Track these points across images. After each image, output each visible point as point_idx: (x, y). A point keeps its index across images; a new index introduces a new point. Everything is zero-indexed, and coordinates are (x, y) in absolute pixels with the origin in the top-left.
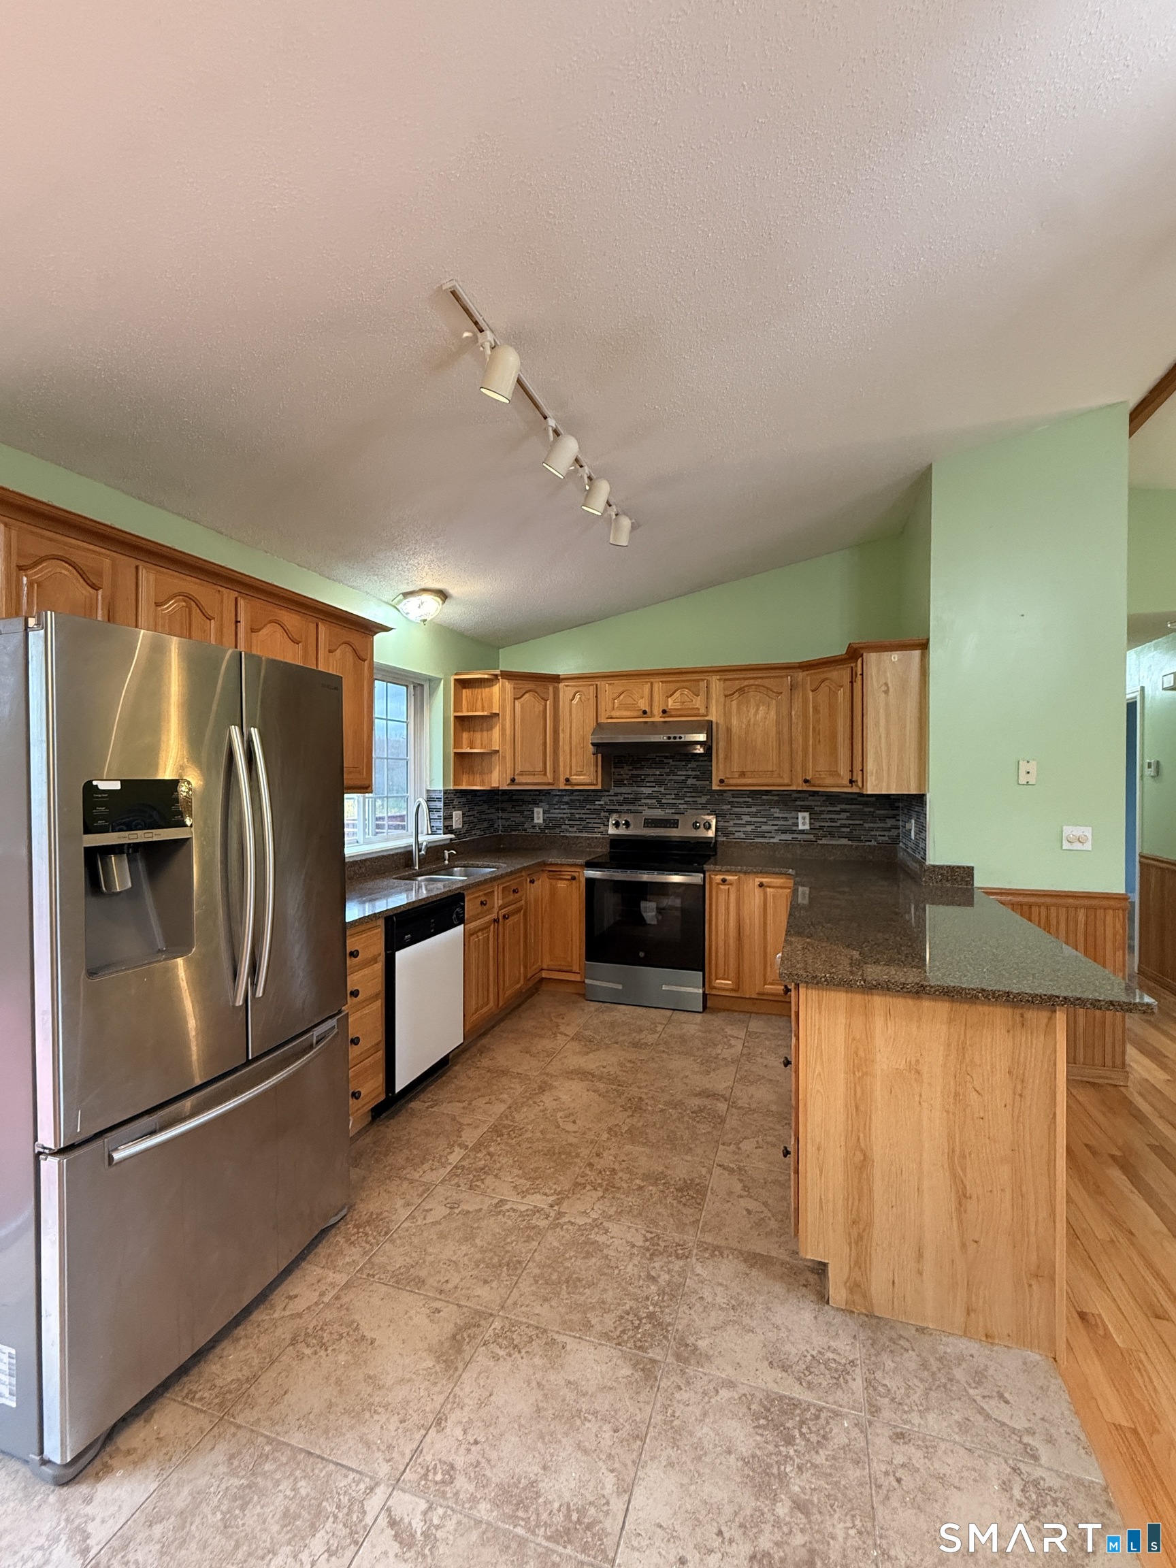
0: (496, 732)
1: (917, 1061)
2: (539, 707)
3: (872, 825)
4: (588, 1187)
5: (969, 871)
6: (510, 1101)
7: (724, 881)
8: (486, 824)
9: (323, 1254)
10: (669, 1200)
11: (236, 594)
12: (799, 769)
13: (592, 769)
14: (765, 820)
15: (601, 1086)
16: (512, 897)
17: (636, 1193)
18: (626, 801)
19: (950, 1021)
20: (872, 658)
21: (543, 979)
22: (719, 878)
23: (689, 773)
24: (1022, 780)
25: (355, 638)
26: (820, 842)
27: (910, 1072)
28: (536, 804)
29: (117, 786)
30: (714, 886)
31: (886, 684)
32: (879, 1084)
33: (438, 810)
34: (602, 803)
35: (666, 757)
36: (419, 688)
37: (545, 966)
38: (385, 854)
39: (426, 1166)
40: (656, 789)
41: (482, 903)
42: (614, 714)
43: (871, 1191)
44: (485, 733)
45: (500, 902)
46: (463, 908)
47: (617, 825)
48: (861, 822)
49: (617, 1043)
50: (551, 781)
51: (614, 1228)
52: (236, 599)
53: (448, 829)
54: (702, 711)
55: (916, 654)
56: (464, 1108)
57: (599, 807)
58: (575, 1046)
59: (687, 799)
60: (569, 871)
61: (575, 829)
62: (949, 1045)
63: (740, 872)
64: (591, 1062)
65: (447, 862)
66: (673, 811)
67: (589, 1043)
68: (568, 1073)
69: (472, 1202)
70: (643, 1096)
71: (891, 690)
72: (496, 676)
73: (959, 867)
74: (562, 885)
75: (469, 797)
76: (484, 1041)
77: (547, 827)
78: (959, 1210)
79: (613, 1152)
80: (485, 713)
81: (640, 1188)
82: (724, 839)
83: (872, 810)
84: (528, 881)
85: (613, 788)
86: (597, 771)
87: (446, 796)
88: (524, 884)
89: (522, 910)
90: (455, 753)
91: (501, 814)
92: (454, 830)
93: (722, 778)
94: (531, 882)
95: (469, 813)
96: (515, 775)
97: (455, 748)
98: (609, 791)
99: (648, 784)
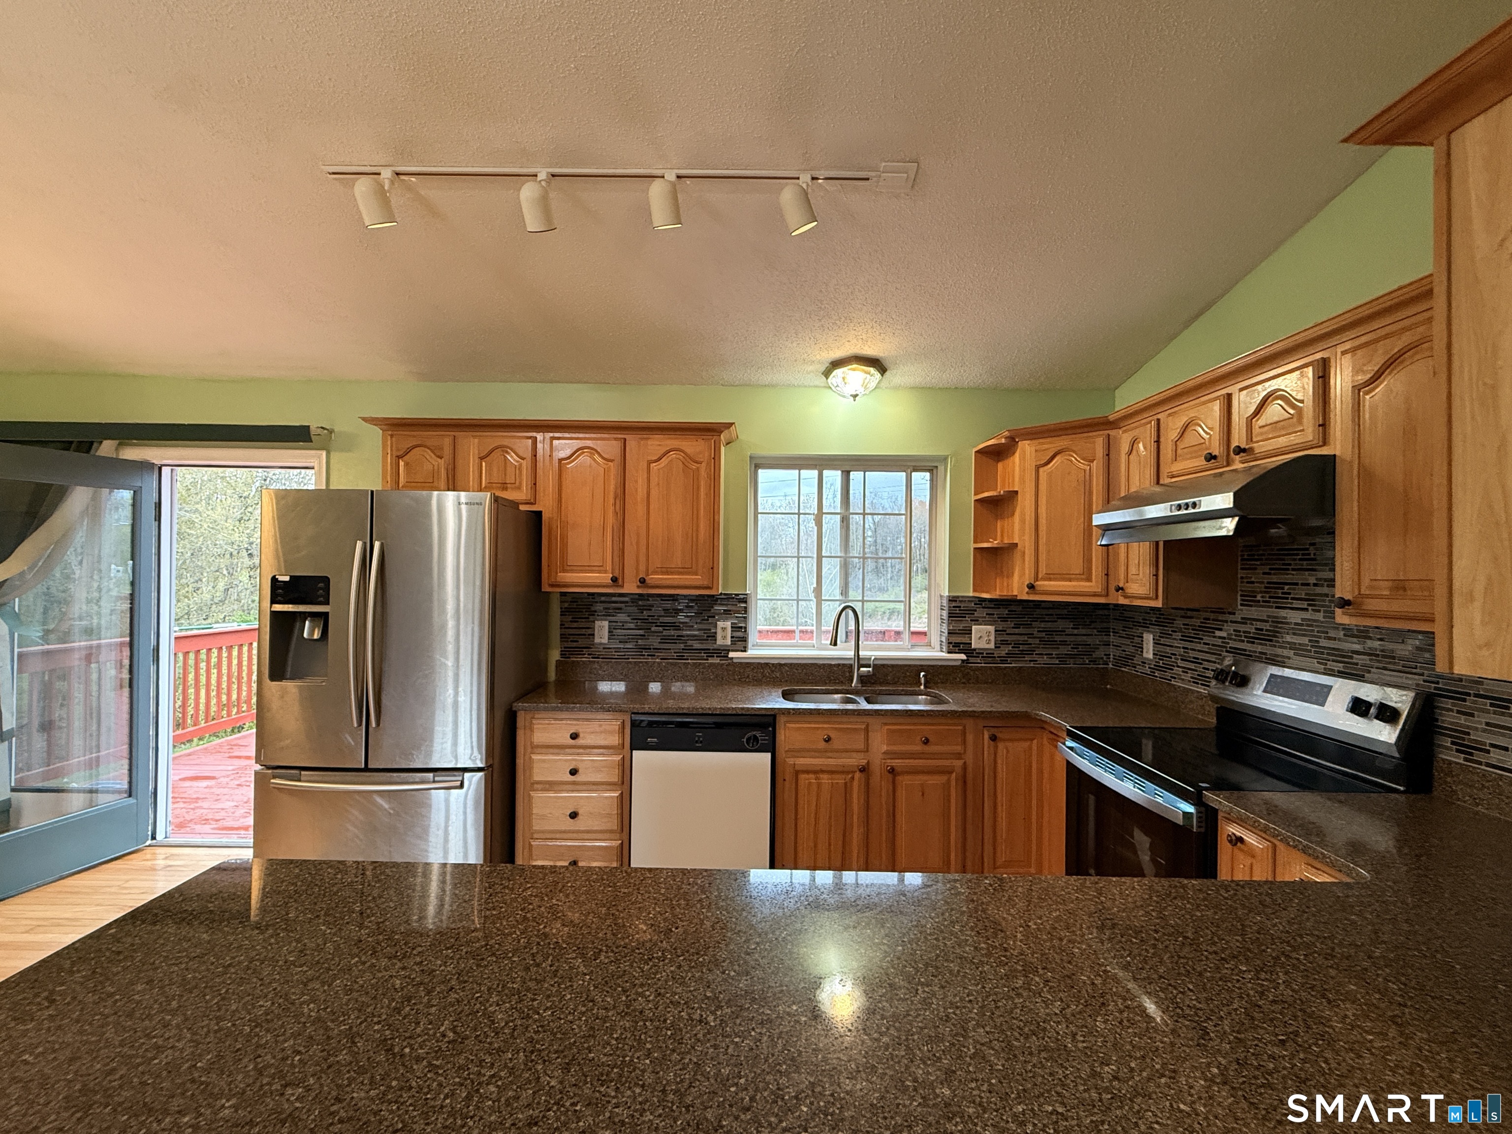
0: (1017, 518)
2: (1079, 469)
7: (1240, 841)
13: (1152, 571)
18: (1259, 636)
25: (688, 443)
28: (1146, 626)
29: (287, 578)
33: (945, 621)
34: (1223, 633)
41: (826, 738)
42: (1175, 468)
45: (885, 748)
46: (773, 734)
53: (959, 647)
54: (1314, 435)
57: (1219, 642)
72: (1012, 438)
75: (1019, 609)
84: (986, 736)
85: (1240, 607)
86: (1156, 575)
87: (954, 604)
88: (970, 738)
89: (952, 772)
90: (975, 549)
91: (1112, 638)
92: (975, 650)
93: (1348, 597)
94: (993, 738)
95: (1017, 631)
96: (1037, 579)
97: (975, 542)
98: (1234, 614)
99: (1296, 604)
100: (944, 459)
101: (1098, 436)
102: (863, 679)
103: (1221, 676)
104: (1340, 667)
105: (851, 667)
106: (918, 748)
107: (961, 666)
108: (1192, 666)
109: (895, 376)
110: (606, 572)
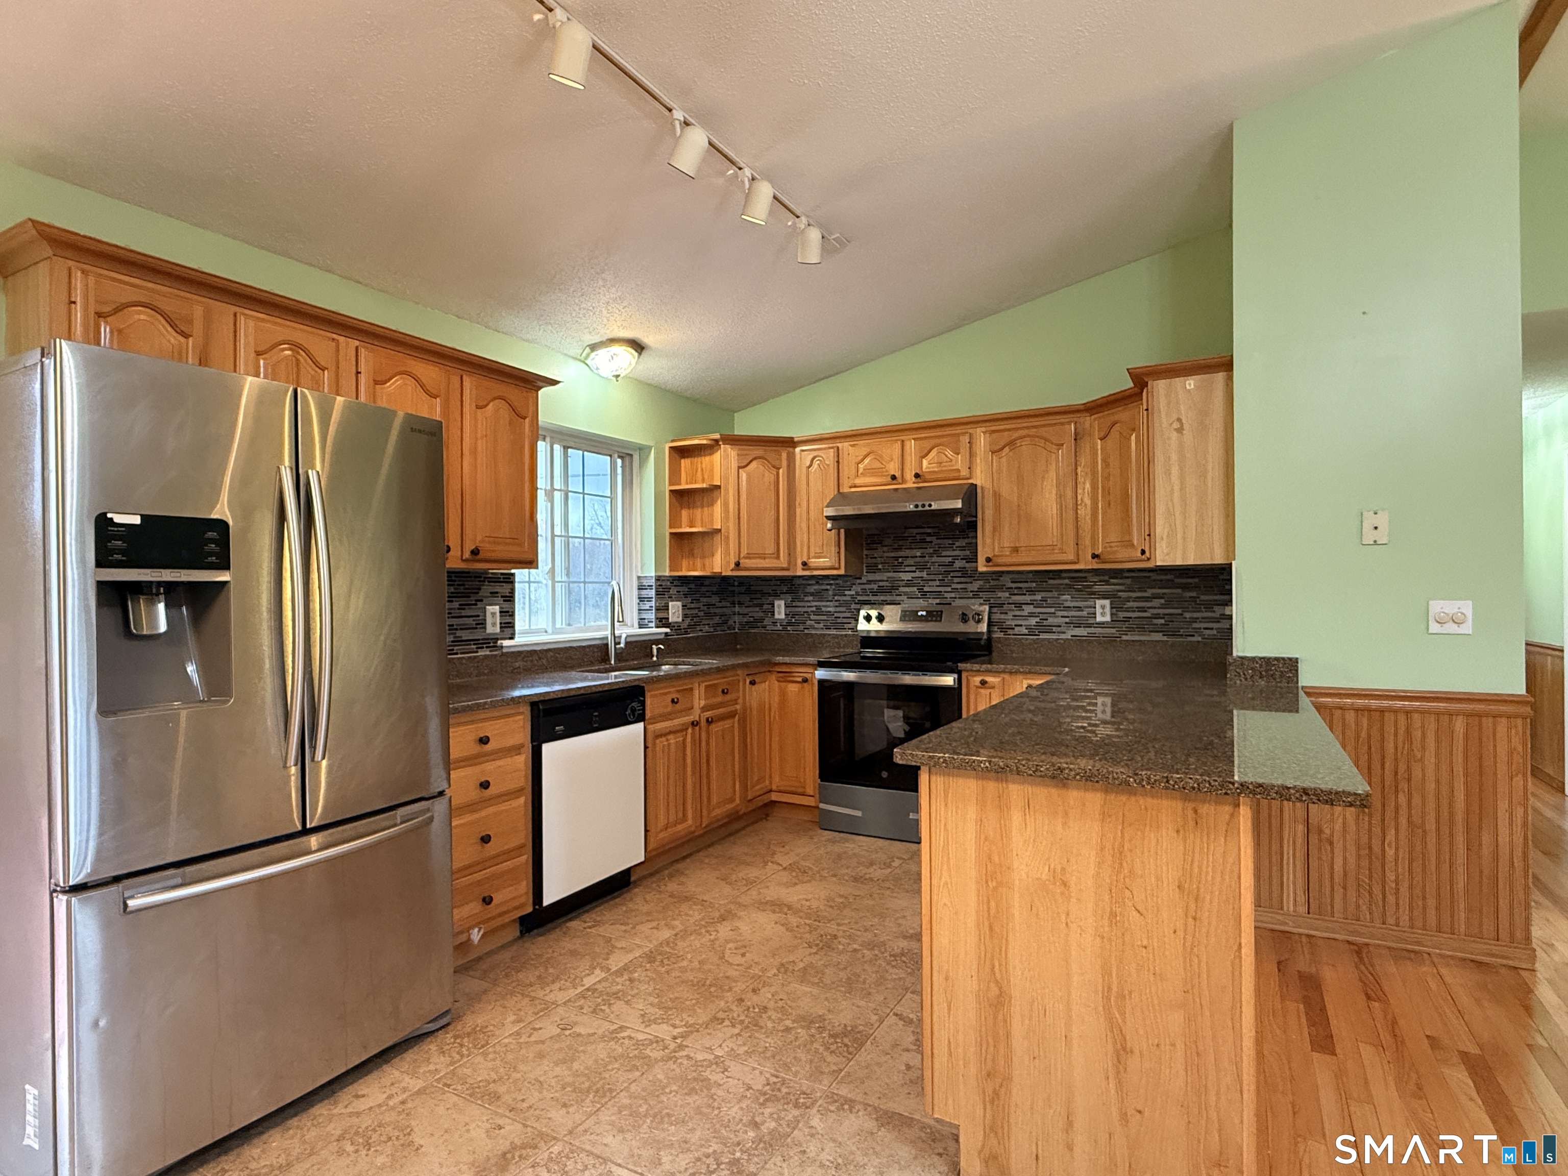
0: (718, 508)
1: (1063, 869)
2: (769, 477)
3: (1195, 615)
4: (727, 1023)
5: (1292, 665)
6: (681, 927)
7: (983, 683)
8: (717, 620)
9: (408, 1059)
10: (815, 1045)
11: (357, 343)
12: (1087, 541)
13: (834, 549)
14: (1053, 610)
15: (794, 920)
16: (720, 698)
17: (780, 1034)
18: (881, 591)
19: (1105, 816)
20: (1160, 387)
21: (774, 803)
22: (978, 679)
23: (957, 553)
24: (1368, 538)
25: (513, 393)
26: (1124, 638)
27: (1055, 884)
28: (777, 595)
29: (136, 520)
30: (973, 690)
31: (1179, 420)
32: (1016, 896)
33: (649, 599)
34: (853, 593)
35: (929, 534)
36: (627, 459)
37: (774, 788)
38: (575, 645)
39: (557, 985)
40: (917, 574)
41: (673, 701)
42: (858, 481)
43: (1008, 1035)
44: (706, 509)
45: (703, 703)
46: (643, 703)
47: (868, 618)
48: (1180, 611)
49: (835, 876)
50: (785, 565)
51: (734, 1068)
52: (357, 348)
53: (662, 622)
54: (964, 473)
55: (1220, 376)
56: (625, 931)
57: (848, 598)
58: (785, 877)
59: (954, 586)
60: (801, 672)
61: (821, 625)
62: (1102, 849)
63: (1004, 672)
64: (794, 895)
65: (655, 659)
66: (938, 601)
67: (800, 873)
68: (761, 903)
69: (587, 1025)
70: (840, 934)
71: (1186, 426)
72: (716, 441)
73: (1277, 659)
74: (793, 688)
75: (693, 586)
76: (679, 866)
77: (790, 624)
78: (1117, 1068)
79: (773, 989)
80: (705, 486)
81: (788, 1030)
82: (1001, 635)
83: (1194, 594)
84: (748, 683)
85: (865, 574)
86: (839, 553)
87: (659, 583)
88: (741, 685)
89: (734, 716)
90: (671, 534)
92: (671, 623)
93: (990, 556)
94: (753, 683)
95: (693, 606)
96: (741, 559)
97: (671, 527)
98: (862, 578)
99: (907, 569)
100: (643, 450)
101: (780, 452)
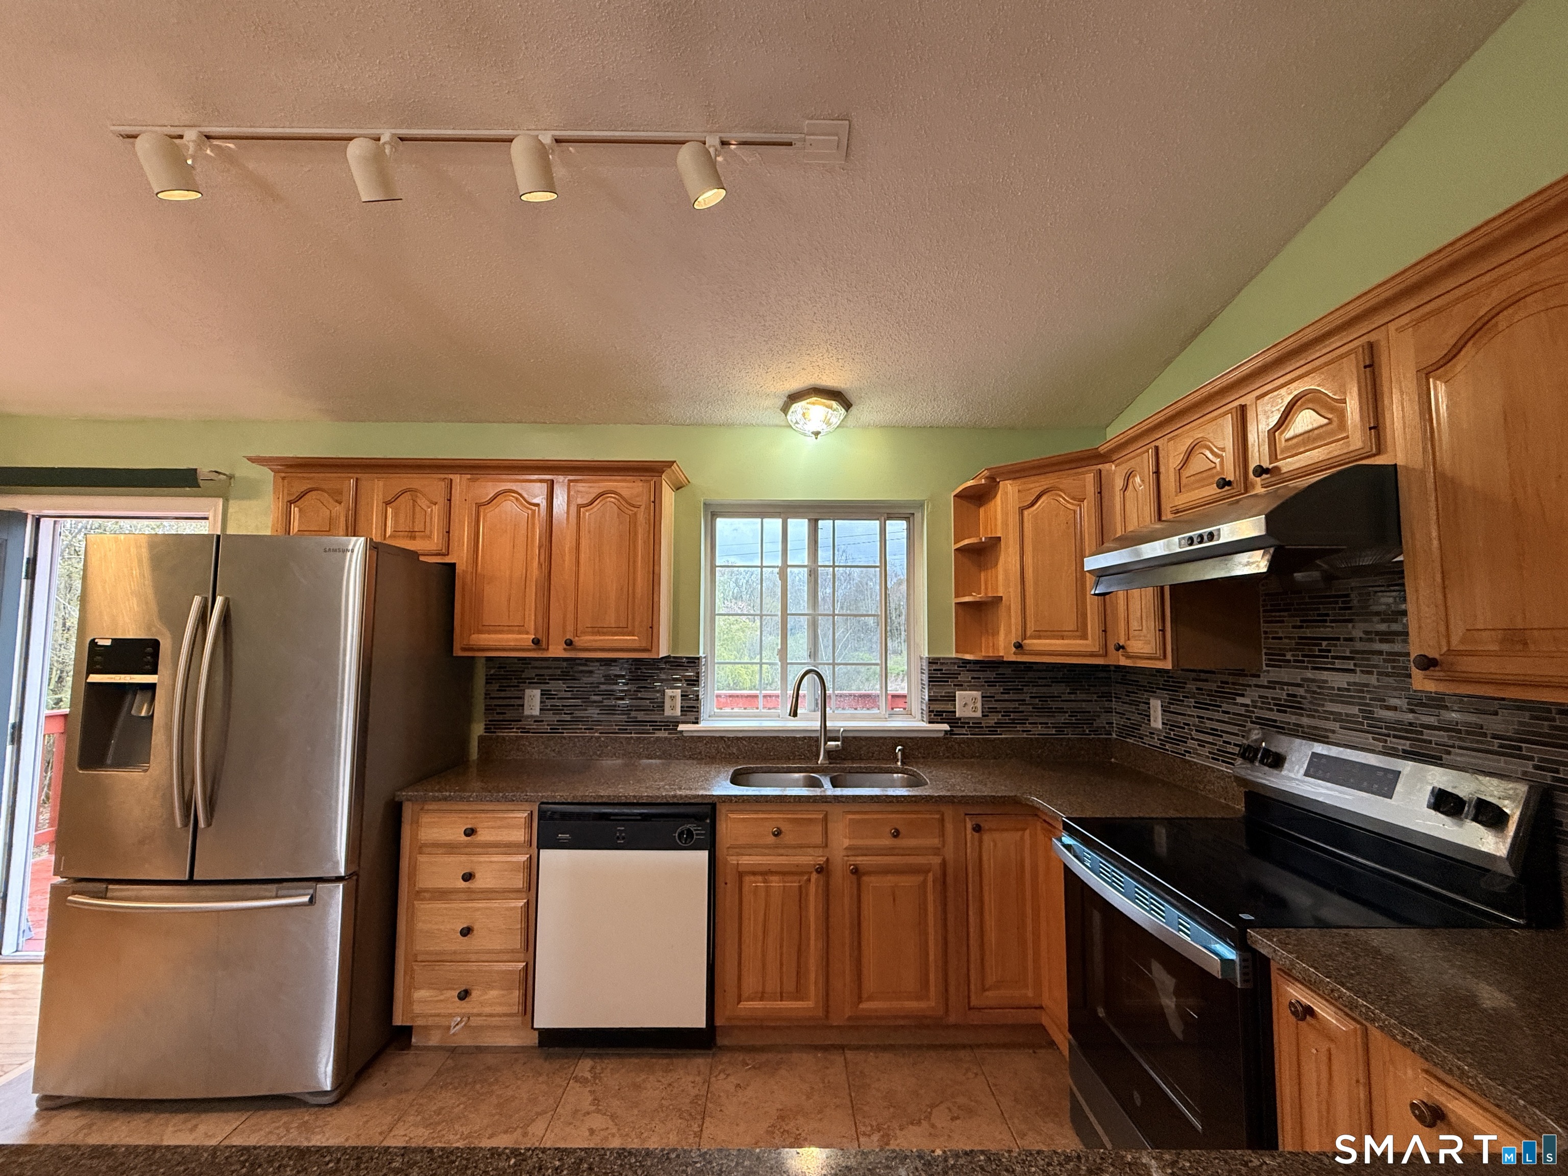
0: (1001, 568)
7: (1310, 1014)
13: (1154, 625)
18: (1293, 705)
25: (622, 485)
29: (109, 643)
30: (1285, 1017)
34: (1247, 701)
41: (775, 831)
42: (1180, 501)
44: (993, 571)
45: (846, 843)
46: (709, 827)
53: (940, 716)
54: (1364, 441)
72: (992, 478)
77: (1169, 739)
80: (993, 536)
84: (969, 826)
85: (1265, 668)
86: (1163, 630)
87: (934, 667)
88: (949, 827)
89: (929, 871)
90: (956, 603)
91: (1114, 705)
92: (960, 719)
93: (1433, 654)
94: (977, 829)
95: (1006, 697)
96: (1024, 637)
97: (957, 596)
98: (1259, 676)
99: (1338, 664)
100: (920, 505)
101: (1087, 472)
102: (829, 754)
103: (1249, 754)
104: (1406, 745)
105: (817, 740)
106: (888, 842)
107: (944, 738)
108: (1210, 739)
109: (864, 412)
110: (527, 633)
